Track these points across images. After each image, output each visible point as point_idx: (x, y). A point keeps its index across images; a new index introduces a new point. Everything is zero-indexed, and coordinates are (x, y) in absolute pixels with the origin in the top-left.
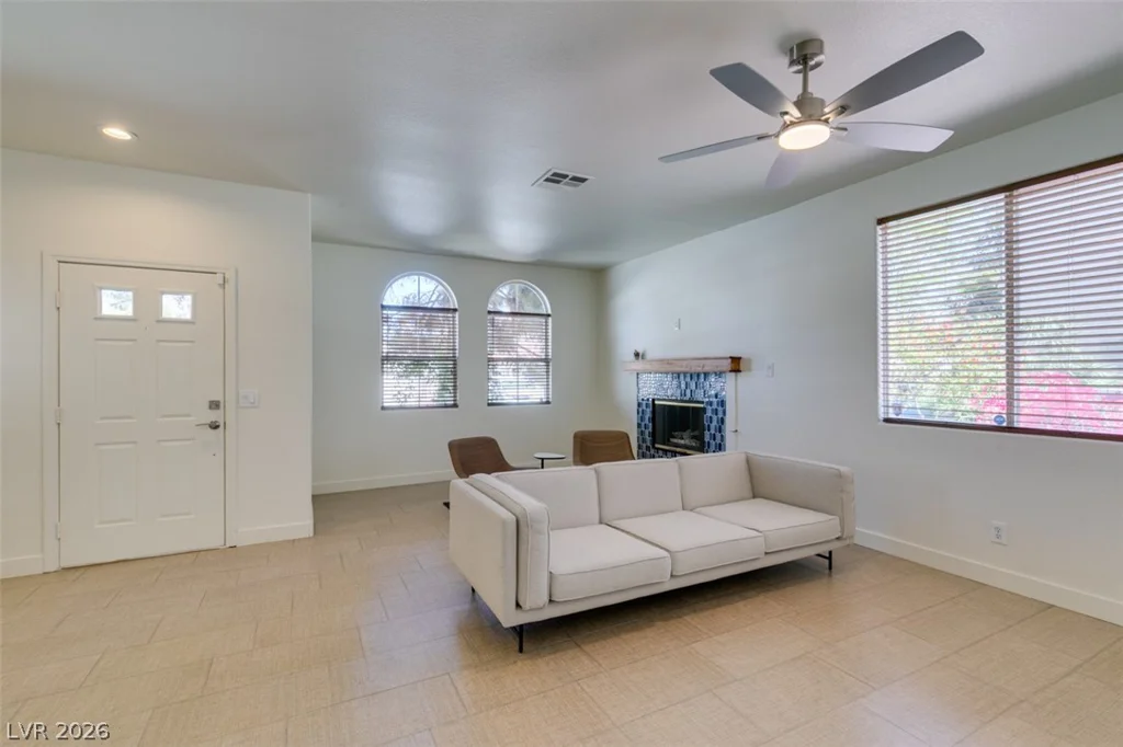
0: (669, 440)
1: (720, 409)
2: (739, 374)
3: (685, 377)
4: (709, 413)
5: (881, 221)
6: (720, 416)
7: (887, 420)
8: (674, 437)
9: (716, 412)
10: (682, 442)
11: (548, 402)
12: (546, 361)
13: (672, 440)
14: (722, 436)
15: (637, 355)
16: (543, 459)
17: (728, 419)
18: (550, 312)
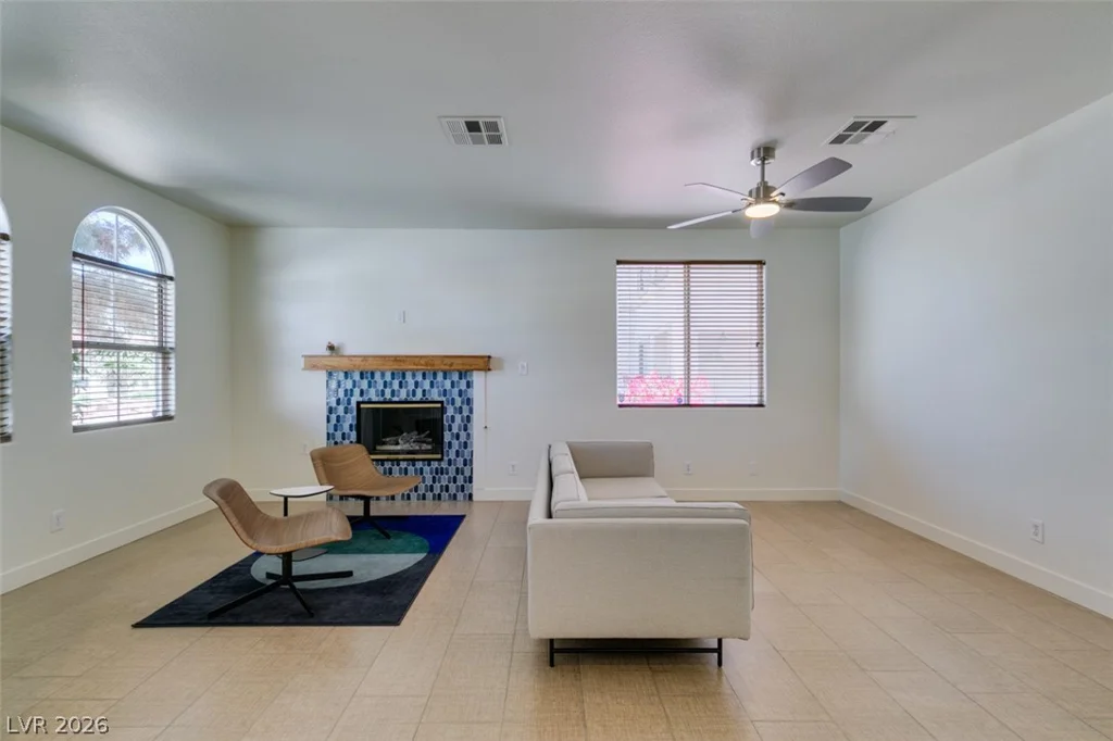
0: (375, 449)
1: (465, 407)
2: (489, 373)
3: (414, 376)
4: (450, 411)
5: (619, 262)
6: (465, 414)
7: (621, 406)
8: (384, 443)
9: (460, 410)
10: (399, 447)
11: (166, 418)
12: (162, 350)
13: (378, 448)
14: (468, 435)
15: (331, 348)
16: (286, 498)
17: (475, 417)
18: (170, 272)
